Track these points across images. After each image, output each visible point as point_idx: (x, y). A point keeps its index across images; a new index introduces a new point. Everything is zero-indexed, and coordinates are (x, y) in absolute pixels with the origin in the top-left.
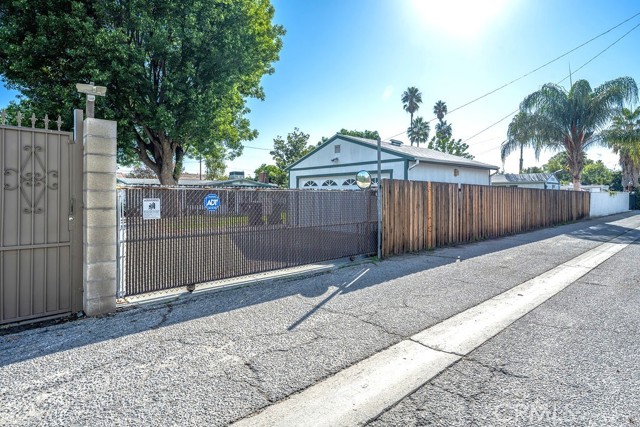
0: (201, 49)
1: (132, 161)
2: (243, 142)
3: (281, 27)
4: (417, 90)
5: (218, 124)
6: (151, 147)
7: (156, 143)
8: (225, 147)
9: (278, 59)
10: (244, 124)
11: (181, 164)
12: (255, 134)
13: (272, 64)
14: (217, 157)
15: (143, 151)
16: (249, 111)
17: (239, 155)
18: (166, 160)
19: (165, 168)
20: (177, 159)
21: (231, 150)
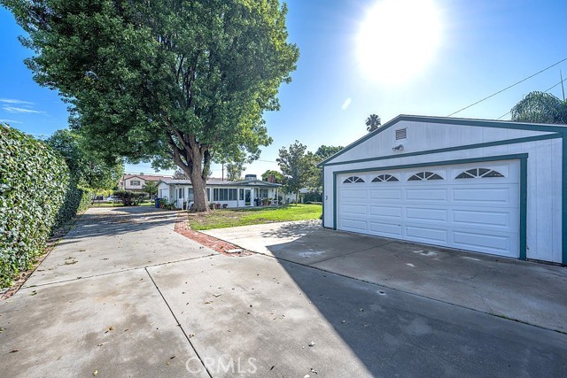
0: (227, 57)
1: (170, 165)
2: (260, 147)
3: (295, 46)
4: (377, 116)
5: (241, 128)
6: (184, 152)
7: (187, 148)
8: (246, 151)
9: (295, 68)
10: (262, 132)
11: (209, 166)
12: (270, 141)
13: (291, 74)
14: (239, 161)
15: (177, 155)
16: (264, 122)
17: (257, 158)
18: (196, 162)
19: (195, 169)
20: (205, 162)
21: (250, 154)
